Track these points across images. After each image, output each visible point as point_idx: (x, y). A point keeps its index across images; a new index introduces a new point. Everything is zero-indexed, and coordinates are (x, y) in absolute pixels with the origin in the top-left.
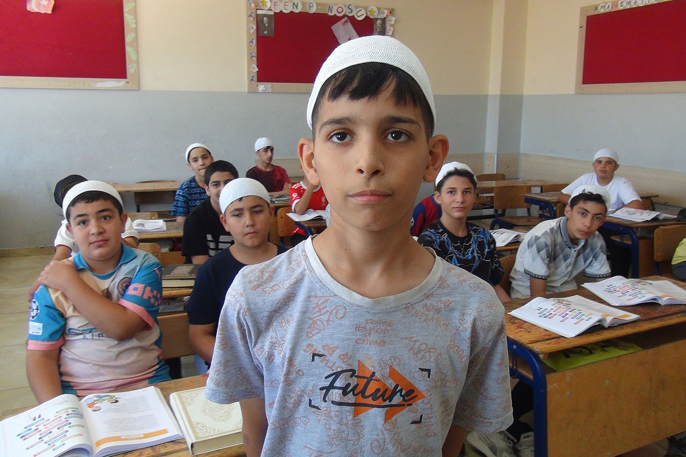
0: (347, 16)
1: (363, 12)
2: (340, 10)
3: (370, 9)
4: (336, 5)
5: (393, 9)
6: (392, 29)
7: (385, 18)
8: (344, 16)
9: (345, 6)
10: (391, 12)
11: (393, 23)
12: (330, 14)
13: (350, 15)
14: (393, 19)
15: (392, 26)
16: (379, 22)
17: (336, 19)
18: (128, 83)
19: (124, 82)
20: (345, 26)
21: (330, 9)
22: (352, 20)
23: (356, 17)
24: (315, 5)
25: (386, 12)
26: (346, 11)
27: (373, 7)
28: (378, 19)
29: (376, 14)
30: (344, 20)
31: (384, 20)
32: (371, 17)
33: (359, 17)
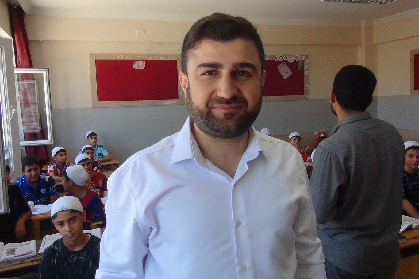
0: (284, 61)
1: (293, 58)
2: (281, 58)
3: (296, 56)
4: (279, 55)
5: (307, 56)
6: (307, 66)
7: (303, 60)
8: (283, 61)
9: (284, 56)
10: (307, 57)
11: (307, 63)
12: (276, 60)
13: (286, 60)
14: (308, 61)
15: (307, 64)
16: (300, 63)
17: (279, 63)
18: (179, 101)
19: (177, 101)
20: (284, 66)
21: (276, 58)
22: (287, 62)
23: (289, 60)
24: (269, 57)
25: (304, 57)
26: (284, 58)
27: (297, 55)
28: (300, 61)
29: (299, 58)
30: (283, 63)
31: (303, 62)
32: (297, 60)
33: (290, 61)
